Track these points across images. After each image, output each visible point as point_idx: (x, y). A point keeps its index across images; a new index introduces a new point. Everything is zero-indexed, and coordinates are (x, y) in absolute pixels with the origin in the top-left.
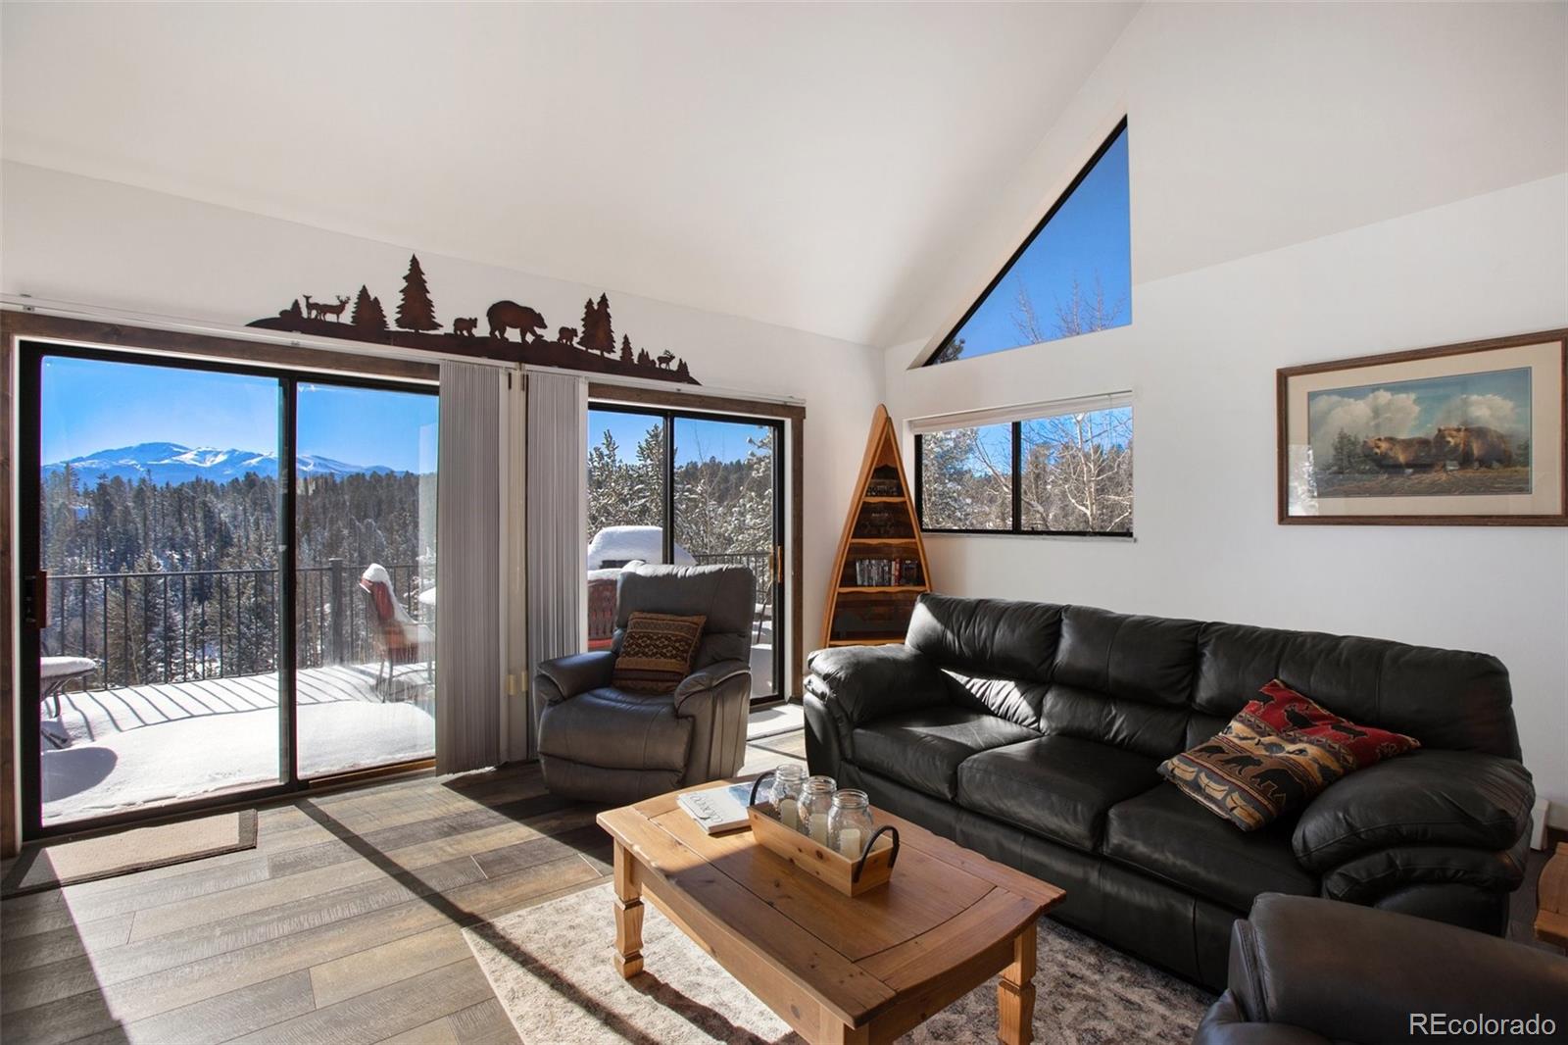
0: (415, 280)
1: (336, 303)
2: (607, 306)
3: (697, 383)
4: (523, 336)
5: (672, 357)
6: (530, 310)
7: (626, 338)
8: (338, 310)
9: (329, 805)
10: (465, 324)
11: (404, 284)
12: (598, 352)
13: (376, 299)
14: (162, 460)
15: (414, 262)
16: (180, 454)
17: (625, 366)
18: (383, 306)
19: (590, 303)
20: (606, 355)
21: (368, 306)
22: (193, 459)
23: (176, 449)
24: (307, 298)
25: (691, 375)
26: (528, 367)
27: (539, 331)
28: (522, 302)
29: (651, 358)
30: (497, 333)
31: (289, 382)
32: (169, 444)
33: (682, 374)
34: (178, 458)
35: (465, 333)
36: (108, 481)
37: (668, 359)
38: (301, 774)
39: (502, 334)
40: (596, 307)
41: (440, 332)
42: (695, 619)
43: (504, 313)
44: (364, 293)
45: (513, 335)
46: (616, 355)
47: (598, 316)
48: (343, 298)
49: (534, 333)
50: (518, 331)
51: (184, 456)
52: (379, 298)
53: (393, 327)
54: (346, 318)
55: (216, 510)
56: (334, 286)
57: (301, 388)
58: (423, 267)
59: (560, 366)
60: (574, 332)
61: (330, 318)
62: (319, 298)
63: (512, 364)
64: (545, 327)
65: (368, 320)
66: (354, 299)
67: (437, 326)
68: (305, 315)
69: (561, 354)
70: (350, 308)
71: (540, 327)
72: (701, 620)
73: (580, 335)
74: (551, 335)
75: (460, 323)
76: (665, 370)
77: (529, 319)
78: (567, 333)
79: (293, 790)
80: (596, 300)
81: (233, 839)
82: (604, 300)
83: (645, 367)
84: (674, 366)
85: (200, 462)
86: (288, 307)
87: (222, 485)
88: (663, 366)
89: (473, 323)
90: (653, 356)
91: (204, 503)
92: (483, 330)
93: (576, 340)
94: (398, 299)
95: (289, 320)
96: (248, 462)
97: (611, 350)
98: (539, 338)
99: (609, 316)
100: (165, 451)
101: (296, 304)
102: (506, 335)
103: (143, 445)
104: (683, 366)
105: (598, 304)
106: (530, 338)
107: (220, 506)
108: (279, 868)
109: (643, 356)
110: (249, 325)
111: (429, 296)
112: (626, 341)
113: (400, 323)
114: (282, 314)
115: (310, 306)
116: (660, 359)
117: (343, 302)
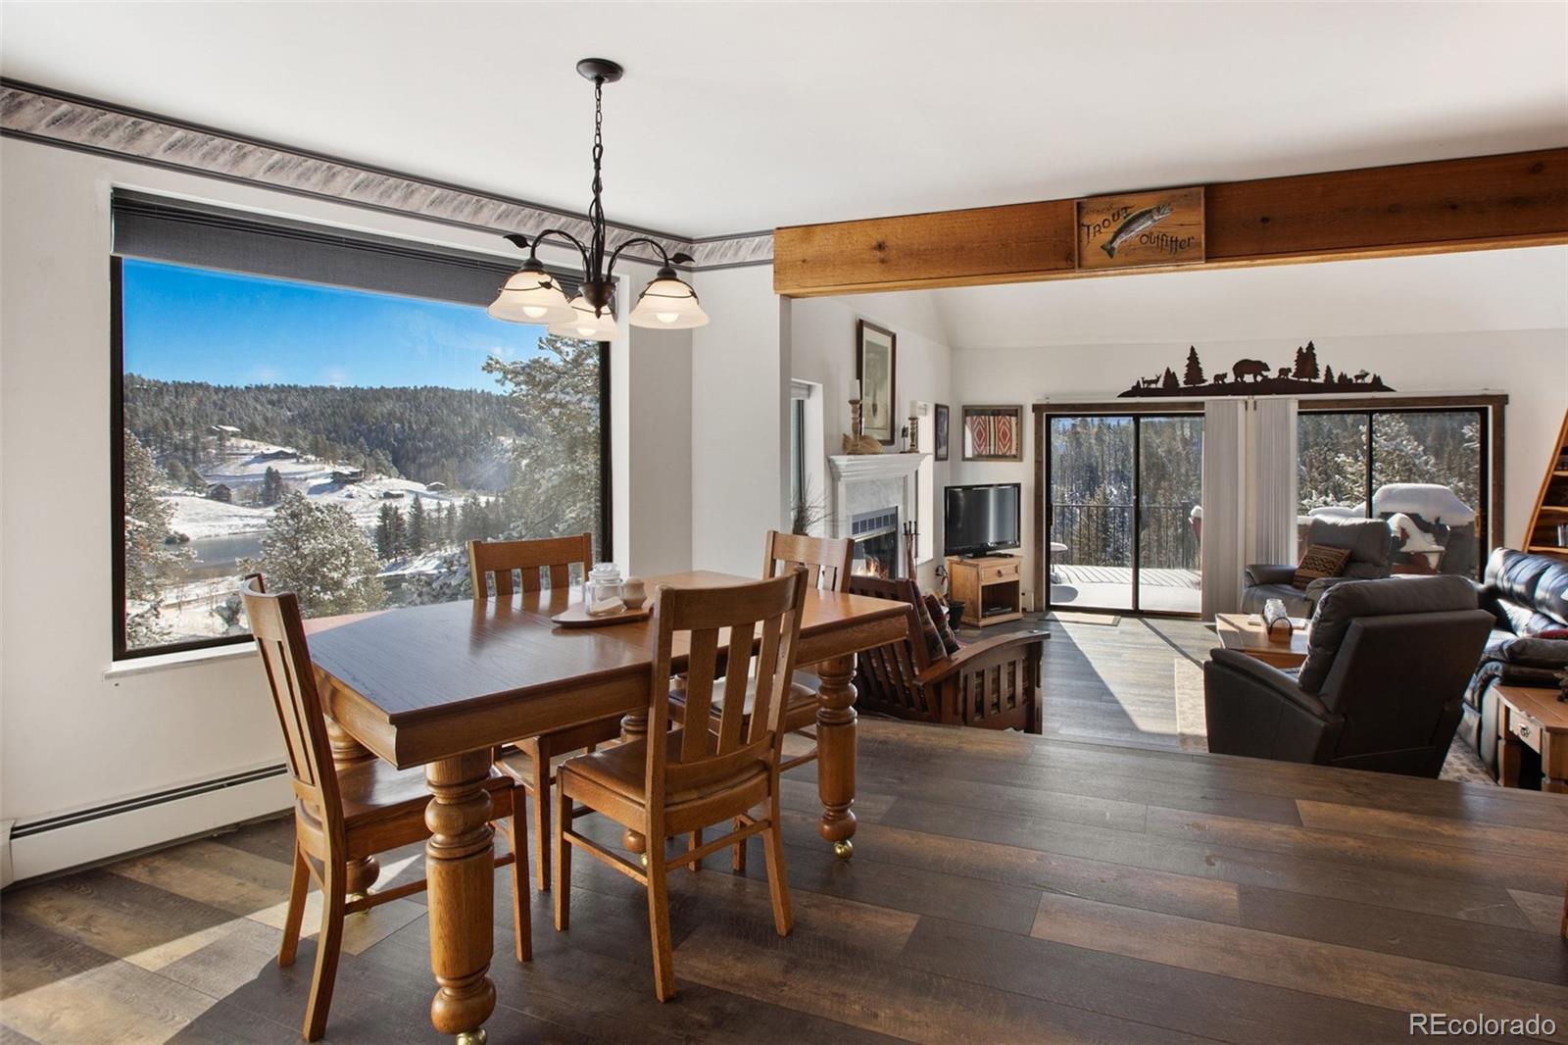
0: (1193, 359)
1: (1155, 378)
2: (1313, 349)
3: (1393, 391)
4: (1255, 377)
5: (1367, 374)
6: (1260, 362)
7: (1328, 367)
8: (1156, 382)
9: (1151, 621)
10: (1220, 377)
11: (1188, 362)
12: (1307, 380)
13: (1174, 373)
15: (1192, 349)
17: (1328, 387)
18: (1178, 375)
19: (1301, 349)
20: (1313, 380)
21: (1170, 376)
24: (1143, 378)
25: (1384, 384)
26: (1256, 397)
27: (1265, 373)
28: (1254, 358)
29: (1349, 377)
30: (1239, 379)
31: (1137, 418)
33: (1377, 385)
35: (1221, 382)
37: (1364, 376)
38: (1140, 608)
39: (1242, 379)
40: (1305, 351)
41: (1207, 384)
42: (1342, 551)
43: (1242, 367)
44: (1168, 370)
45: (1249, 378)
46: (1321, 380)
47: (1306, 359)
48: (1159, 375)
49: (1262, 375)
50: (1252, 375)
52: (1176, 373)
53: (1182, 385)
54: (1160, 385)
56: (1154, 371)
57: (1142, 420)
58: (1197, 351)
59: (1277, 394)
60: (1289, 370)
61: (1153, 386)
63: (1246, 397)
64: (1269, 370)
65: (1170, 385)
66: (1163, 375)
67: (1204, 381)
68: (1142, 386)
69: (1281, 386)
70: (1162, 380)
71: (1266, 371)
72: (1347, 552)
73: (1294, 371)
74: (1273, 374)
75: (1217, 377)
76: (1361, 384)
77: (1258, 367)
78: (1284, 371)
79: (1136, 613)
80: (1304, 347)
81: (1111, 623)
82: (1311, 346)
83: (1345, 384)
84: (1368, 380)
86: (1135, 384)
88: (1360, 381)
89: (1225, 376)
92: (1230, 379)
93: (1290, 375)
94: (1185, 370)
95: (1136, 391)
97: (1316, 376)
98: (1265, 377)
99: (1314, 355)
101: (1138, 382)
102: (1244, 379)
104: (1377, 380)
105: (1307, 349)
106: (1259, 378)
108: (1122, 632)
109: (1342, 377)
110: (1119, 396)
111: (1200, 366)
112: (1328, 369)
113: (1185, 382)
114: (1133, 388)
115: (1144, 382)
116: (1357, 377)
117: (1159, 378)
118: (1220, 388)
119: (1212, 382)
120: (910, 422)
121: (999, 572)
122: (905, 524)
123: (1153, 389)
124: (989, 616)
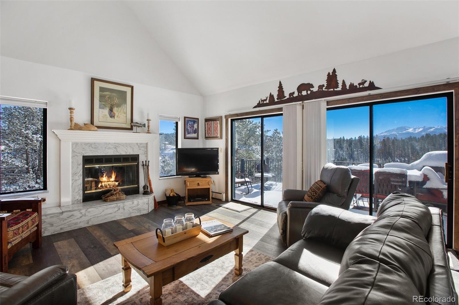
0: (281, 87)
2: (336, 72)
3: (380, 88)
4: (307, 92)
5: (366, 81)
6: (309, 84)
7: (343, 81)
8: (266, 100)
10: (292, 94)
11: (278, 89)
12: (332, 90)
13: (273, 95)
14: (403, 131)
15: (280, 82)
16: (408, 129)
17: (344, 91)
18: (274, 96)
19: (329, 73)
20: (335, 89)
21: (271, 96)
22: (412, 131)
23: (407, 128)
24: (261, 99)
25: (376, 86)
27: (311, 89)
29: (355, 85)
30: (300, 94)
32: (405, 127)
33: (372, 87)
34: (407, 131)
35: (292, 97)
36: (386, 139)
37: (363, 83)
39: (301, 94)
40: (331, 74)
41: (286, 98)
44: (271, 94)
45: (304, 93)
46: (340, 89)
48: (267, 97)
49: (310, 90)
50: (305, 91)
51: (409, 130)
52: (274, 95)
53: (276, 100)
54: (267, 101)
55: (415, 146)
57: (264, 119)
58: (282, 83)
60: (323, 86)
61: (265, 102)
62: (263, 99)
63: (301, 102)
64: (314, 87)
65: (271, 100)
69: (320, 94)
70: (268, 99)
71: (312, 88)
73: (325, 86)
74: (315, 89)
77: (309, 86)
78: (321, 87)
79: (263, 207)
80: (331, 72)
82: (334, 71)
83: (353, 89)
84: (367, 85)
85: (414, 131)
87: (419, 138)
88: (361, 86)
89: (294, 93)
90: (356, 84)
91: (411, 144)
92: (296, 94)
93: (324, 88)
94: (277, 93)
95: (259, 105)
96: (430, 130)
97: (337, 87)
98: (312, 91)
99: (336, 75)
100: (404, 129)
101: (259, 101)
102: (302, 94)
103: (398, 128)
104: (372, 84)
105: (332, 73)
106: (309, 92)
107: (417, 144)
109: (352, 85)
110: (253, 108)
111: (283, 90)
112: (344, 82)
113: (277, 99)
114: (258, 104)
115: (262, 101)
116: (360, 84)
117: (267, 98)
118: (292, 99)
119: (288, 97)
120: (147, 121)
121: (198, 184)
122: (143, 162)
123: (265, 103)
124: (193, 201)
